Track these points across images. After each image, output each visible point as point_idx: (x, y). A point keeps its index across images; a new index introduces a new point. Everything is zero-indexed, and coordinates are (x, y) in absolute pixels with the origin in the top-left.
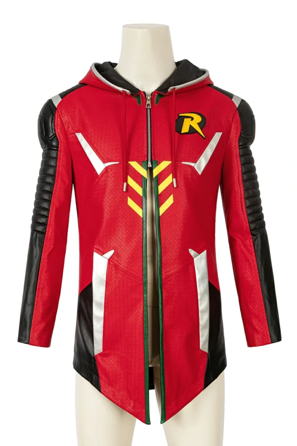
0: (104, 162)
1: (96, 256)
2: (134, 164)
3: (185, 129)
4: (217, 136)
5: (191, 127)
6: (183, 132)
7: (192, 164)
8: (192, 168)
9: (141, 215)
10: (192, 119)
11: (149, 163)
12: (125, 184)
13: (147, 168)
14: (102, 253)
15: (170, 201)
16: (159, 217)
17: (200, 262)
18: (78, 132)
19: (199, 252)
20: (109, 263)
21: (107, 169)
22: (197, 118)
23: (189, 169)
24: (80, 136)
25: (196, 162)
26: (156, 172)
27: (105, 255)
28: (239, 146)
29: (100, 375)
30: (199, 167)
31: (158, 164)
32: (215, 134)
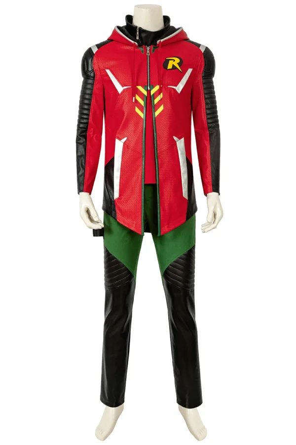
0: (123, 86)
1: (117, 141)
2: (140, 88)
3: (170, 67)
4: (190, 71)
5: (173, 65)
6: (168, 68)
7: (174, 87)
8: (174, 90)
9: (142, 117)
10: (174, 61)
11: (149, 87)
12: (134, 98)
13: (147, 90)
14: (120, 139)
15: (161, 108)
16: (155, 118)
17: (180, 144)
18: (107, 68)
19: (180, 138)
20: (124, 145)
21: (124, 90)
22: (177, 60)
23: (173, 90)
24: (108, 71)
25: (176, 86)
26: (152, 92)
27: (122, 140)
28: (202, 77)
29: (117, 210)
30: (178, 89)
31: (153, 87)
32: (188, 70)
